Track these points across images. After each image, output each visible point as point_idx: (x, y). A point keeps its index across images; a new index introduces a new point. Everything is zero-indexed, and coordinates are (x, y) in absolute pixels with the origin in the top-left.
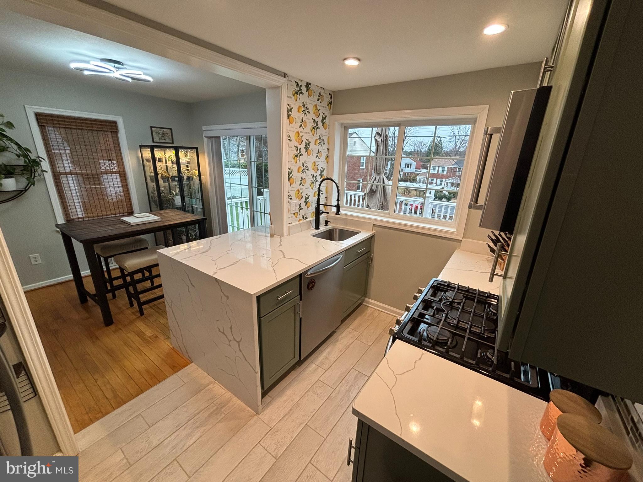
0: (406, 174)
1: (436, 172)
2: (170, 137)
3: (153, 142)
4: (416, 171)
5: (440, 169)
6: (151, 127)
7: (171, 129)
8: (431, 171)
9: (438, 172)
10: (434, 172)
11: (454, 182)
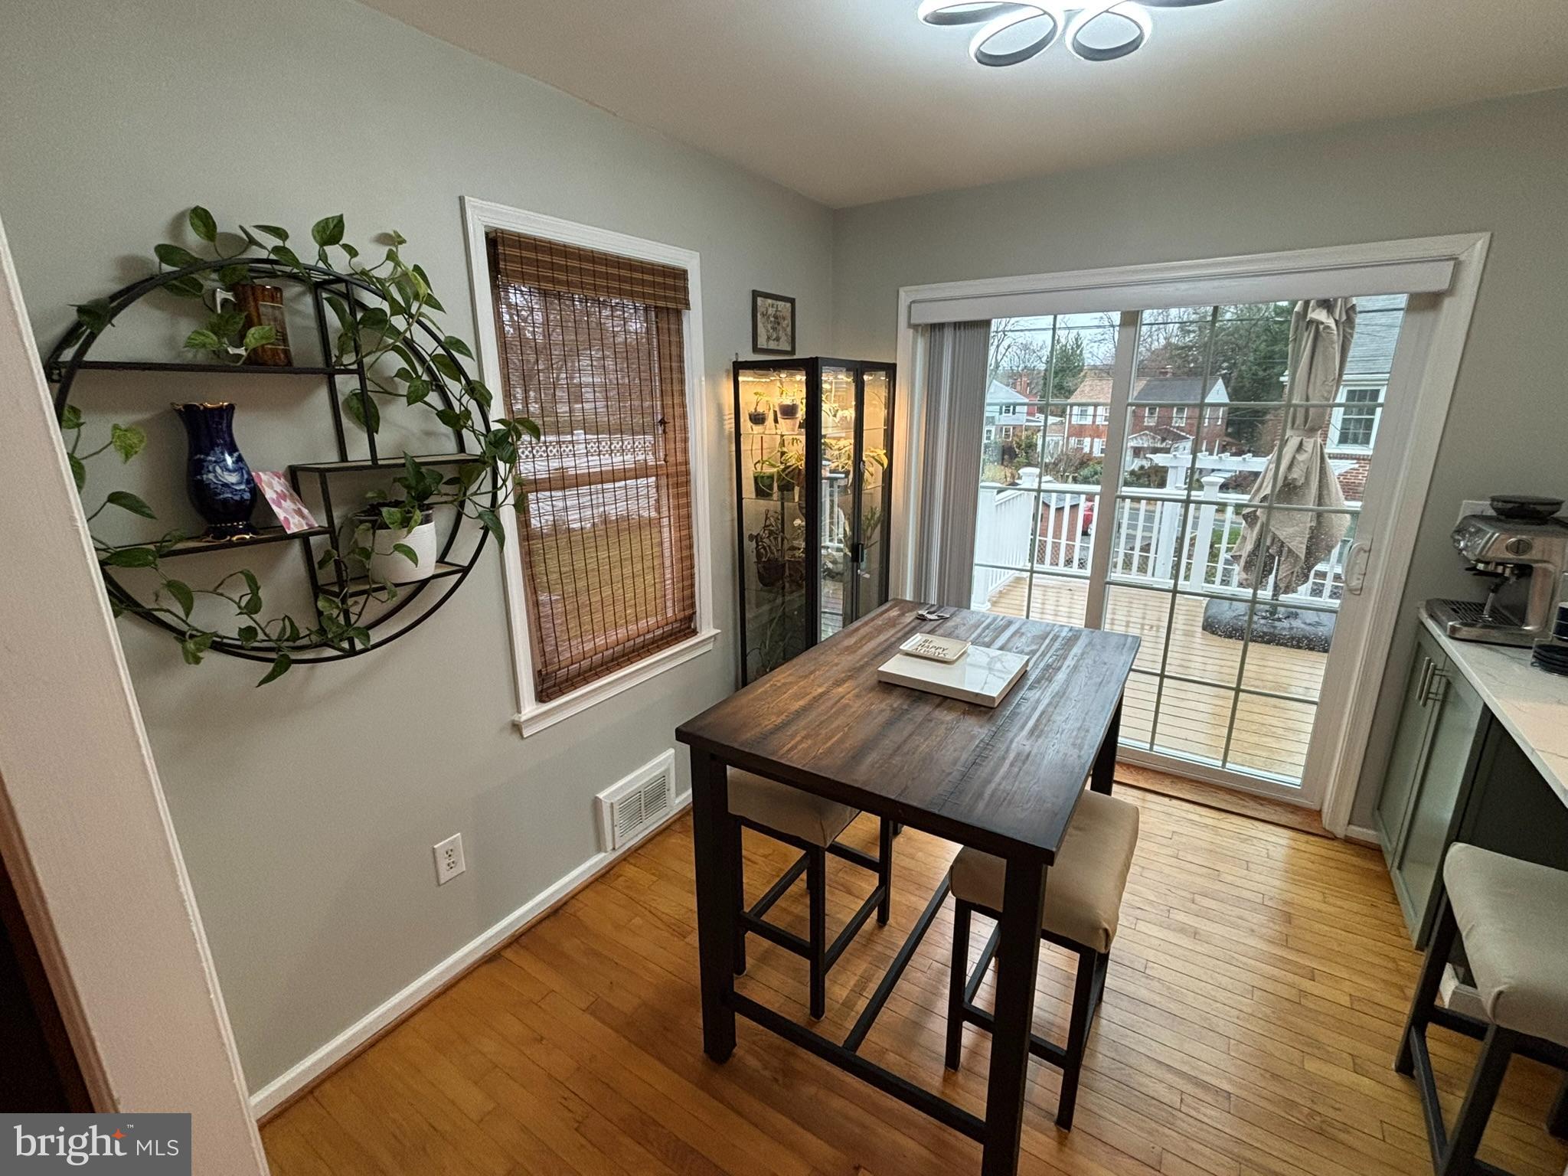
0: (1002, 428)
1: (1089, 421)
2: (789, 329)
3: (756, 349)
4: (1028, 421)
5: (1098, 413)
6: (756, 294)
7: (792, 301)
8: (1074, 419)
9: (1094, 422)
10: (1083, 422)
11: (1145, 445)
